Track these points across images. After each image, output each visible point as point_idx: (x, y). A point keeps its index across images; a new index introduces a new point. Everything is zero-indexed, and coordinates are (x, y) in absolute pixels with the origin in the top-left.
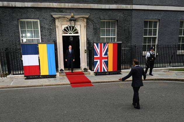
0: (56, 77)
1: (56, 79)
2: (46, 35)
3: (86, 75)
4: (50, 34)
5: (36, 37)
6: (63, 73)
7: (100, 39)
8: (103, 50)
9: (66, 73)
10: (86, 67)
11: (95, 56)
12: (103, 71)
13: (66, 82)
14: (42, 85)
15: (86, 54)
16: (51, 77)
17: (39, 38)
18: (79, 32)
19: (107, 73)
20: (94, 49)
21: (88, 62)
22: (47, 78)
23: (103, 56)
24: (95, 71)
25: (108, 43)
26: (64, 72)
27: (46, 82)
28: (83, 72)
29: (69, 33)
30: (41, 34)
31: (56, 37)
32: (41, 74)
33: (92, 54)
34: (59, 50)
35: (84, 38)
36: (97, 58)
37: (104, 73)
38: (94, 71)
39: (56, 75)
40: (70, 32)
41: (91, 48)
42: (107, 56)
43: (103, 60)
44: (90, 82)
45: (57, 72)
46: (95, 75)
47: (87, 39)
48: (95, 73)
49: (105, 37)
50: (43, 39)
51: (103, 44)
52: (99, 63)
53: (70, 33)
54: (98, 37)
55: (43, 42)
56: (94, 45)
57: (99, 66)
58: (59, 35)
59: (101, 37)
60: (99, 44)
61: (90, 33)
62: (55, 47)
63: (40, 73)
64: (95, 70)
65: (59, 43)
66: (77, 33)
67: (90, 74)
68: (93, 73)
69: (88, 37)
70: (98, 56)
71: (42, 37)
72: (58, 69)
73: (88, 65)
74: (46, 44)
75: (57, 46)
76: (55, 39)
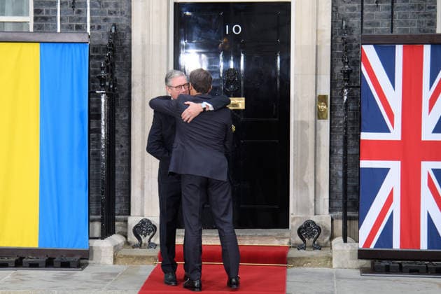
7: (431, 24)
8: (428, 95)
11: (365, 136)
12: (424, 246)
23: (428, 134)
24: (361, 245)
31: (130, 10)
36: (385, 150)
38: (357, 241)
39: (85, 254)
45: (104, 238)
48: (362, 254)
51: (426, 49)
52: (393, 182)
54: (420, 8)
57: (396, 207)
60: (399, 50)
64: (364, 232)
65: (144, 47)
67: (328, 264)
68: (351, 259)
69: (348, 12)
70: (389, 131)
71: (42, 5)
72: (126, 221)
73: (336, 207)
74: (39, 44)
75: (133, 69)
76: (118, 23)
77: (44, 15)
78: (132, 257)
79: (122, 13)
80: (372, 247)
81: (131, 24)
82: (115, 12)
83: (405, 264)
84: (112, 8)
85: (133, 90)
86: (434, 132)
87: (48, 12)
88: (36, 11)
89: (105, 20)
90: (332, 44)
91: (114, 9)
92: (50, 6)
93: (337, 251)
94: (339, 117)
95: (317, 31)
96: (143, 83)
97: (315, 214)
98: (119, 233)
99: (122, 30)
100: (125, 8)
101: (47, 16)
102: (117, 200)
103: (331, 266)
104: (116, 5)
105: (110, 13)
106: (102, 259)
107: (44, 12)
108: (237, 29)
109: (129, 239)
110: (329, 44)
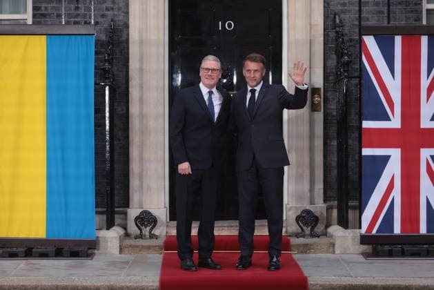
6: (152, 236)
8: (426, 83)
11: (366, 124)
12: (423, 230)
17: (25, 11)
22: (29, 255)
23: (426, 122)
24: (364, 230)
27: (5, 272)
36: (385, 138)
43: (426, 154)
46: (363, 254)
50: (44, 15)
51: (424, 39)
52: (394, 169)
57: (397, 194)
59: (428, 6)
60: (398, 40)
65: (141, 42)
67: (331, 250)
68: (353, 245)
69: (339, 8)
70: (389, 120)
71: (41, 3)
72: (126, 214)
73: (331, 197)
74: (45, 37)
75: (131, 63)
76: (116, 19)
77: (43, 12)
79: (119, 9)
80: (374, 232)
81: (128, 20)
82: (112, 9)
83: (406, 248)
84: (109, 4)
86: (432, 119)
87: (46, 9)
88: (35, 8)
89: (103, 16)
90: (324, 38)
91: (112, 5)
92: (48, 3)
94: (332, 109)
95: (310, 25)
96: (141, 78)
97: (311, 204)
98: (118, 225)
99: (119, 26)
100: (122, 4)
101: (46, 12)
102: (116, 192)
103: (334, 252)
104: (113, 2)
105: (107, 9)
106: (109, 249)
107: (43, 8)
108: (230, 25)
110: (322, 38)
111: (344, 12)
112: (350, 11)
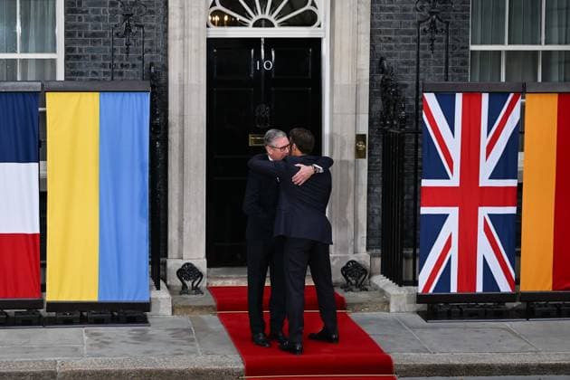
0: (144, 321)
1: (151, 330)
2: (103, 35)
3: (354, 316)
4: (128, 29)
5: (32, 43)
6: (197, 290)
7: (464, 63)
8: (484, 141)
9: (214, 290)
10: (363, 256)
11: (425, 183)
12: (479, 289)
13: (216, 358)
14: (50, 368)
15: (364, 162)
16: (115, 321)
17: (55, 51)
18: (322, 12)
19: (509, 305)
20: (420, 131)
21: (378, 220)
22: (83, 321)
23: (485, 181)
24: (420, 289)
25: (521, 91)
26: (203, 284)
27: (76, 349)
28: (339, 292)
29: (255, 18)
30: (67, 27)
31: (166, 47)
32: (51, 295)
33: (409, 165)
34: (182, 132)
35: (356, 53)
36: (444, 197)
37: (491, 306)
38: (415, 283)
39: (146, 307)
40: (260, 16)
41: (403, 121)
42: (512, 183)
43: (484, 212)
44: (385, 365)
45: (158, 288)
46: (418, 312)
47: (377, 65)
48: (420, 298)
49: (500, 52)
50: (78, 57)
51: (485, 98)
52: (451, 228)
53: (258, 24)
54: (454, 48)
55: (77, 80)
56: (421, 105)
57: (454, 252)
58: (183, 37)
59: (473, 48)
60: (459, 98)
61: (395, 21)
62: (153, 115)
63: (43, 288)
64: (423, 278)
65: (182, 87)
66: (309, 19)
67: (385, 309)
68: (408, 303)
69: (385, 51)
70: (448, 178)
71: (74, 43)
72: (165, 264)
73: (373, 245)
74: (98, 94)
75: (170, 108)
76: (154, 61)
77: (77, 53)
78: (190, 307)
79: (158, 51)
80: (431, 291)
81: (167, 62)
82: (150, 50)
84: (147, 46)
85: (170, 130)
86: (490, 178)
87: (80, 50)
88: (68, 50)
89: (140, 58)
91: (149, 47)
92: (83, 44)
93: (395, 295)
94: (377, 155)
95: (357, 69)
96: (182, 123)
97: (355, 254)
100: (160, 45)
101: (81, 54)
103: (388, 311)
104: (152, 43)
105: (146, 51)
106: (161, 310)
107: (77, 50)
109: (168, 283)
110: (368, 83)
111: (390, 55)
112: (396, 55)
